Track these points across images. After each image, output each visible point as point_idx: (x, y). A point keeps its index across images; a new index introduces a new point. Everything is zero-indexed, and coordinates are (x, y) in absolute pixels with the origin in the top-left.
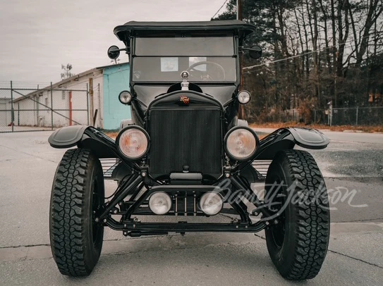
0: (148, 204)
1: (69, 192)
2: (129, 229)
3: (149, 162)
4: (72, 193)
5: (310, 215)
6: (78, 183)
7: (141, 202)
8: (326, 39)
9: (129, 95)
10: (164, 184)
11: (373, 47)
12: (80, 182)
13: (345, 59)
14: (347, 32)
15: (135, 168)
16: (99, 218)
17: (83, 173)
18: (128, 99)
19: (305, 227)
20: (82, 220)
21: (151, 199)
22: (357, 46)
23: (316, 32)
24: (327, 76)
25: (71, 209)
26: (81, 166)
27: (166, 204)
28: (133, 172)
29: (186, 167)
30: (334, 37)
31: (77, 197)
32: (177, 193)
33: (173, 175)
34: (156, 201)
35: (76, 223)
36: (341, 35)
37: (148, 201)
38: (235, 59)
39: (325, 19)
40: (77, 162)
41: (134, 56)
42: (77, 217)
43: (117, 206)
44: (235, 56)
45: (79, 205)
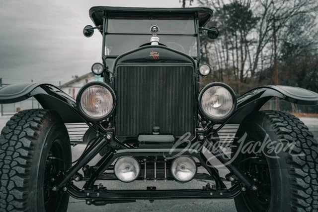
0: (113, 169)
1: (10, 158)
2: (93, 198)
3: (115, 123)
4: (12, 160)
5: (311, 184)
6: (23, 147)
7: (106, 167)
8: (233, 60)
9: (101, 66)
10: (132, 148)
11: (261, 65)
12: (25, 145)
13: (244, 72)
14: (246, 56)
15: (100, 130)
16: (57, 186)
17: (32, 134)
18: (100, 71)
19: (305, 199)
20: (24, 195)
21: (117, 165)
22: (251, 65)
23: (228, 56)
24: (234, 82)
25: (9, 180)
26: (31, 127)
27: (134, 170)
28: (97, 135)
29: (157, 128)
30: (237, 60)
31: (19, 165)
32: (145, 158)
33: (143, 138)
34: (123, 166)
35: (15, 199)
36: (242, 58)
37: (114, 166)
38: (196, 38)
39: (232, 49)
40: (26, 122)
41: (106, 34)
42: (17, 191)
43: (81, 172)
44: (196, 35)
45: (21, 175)
